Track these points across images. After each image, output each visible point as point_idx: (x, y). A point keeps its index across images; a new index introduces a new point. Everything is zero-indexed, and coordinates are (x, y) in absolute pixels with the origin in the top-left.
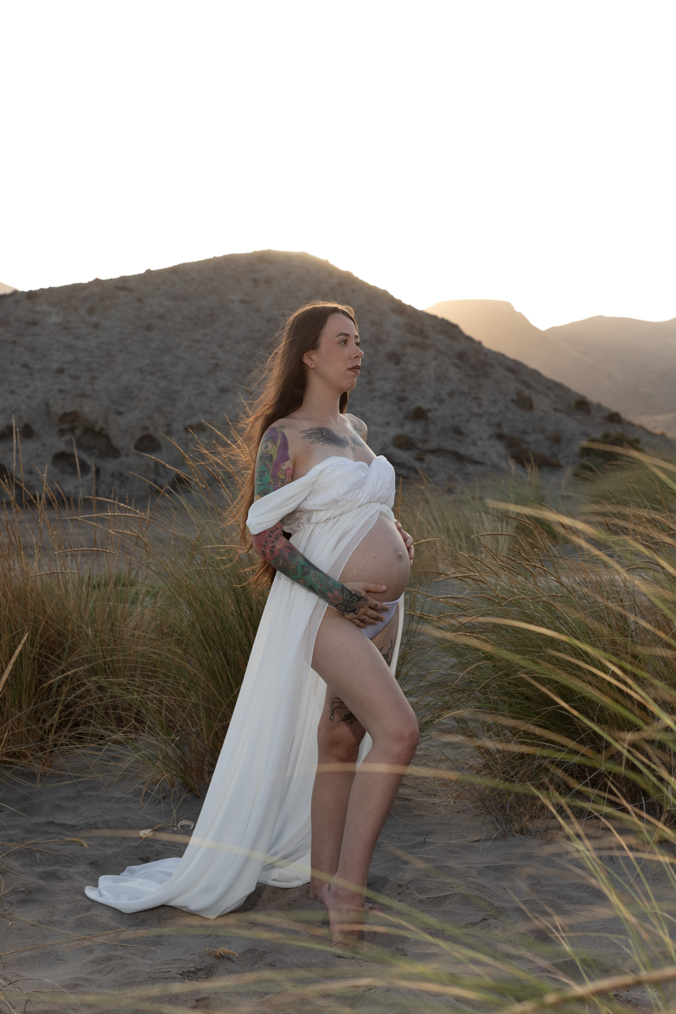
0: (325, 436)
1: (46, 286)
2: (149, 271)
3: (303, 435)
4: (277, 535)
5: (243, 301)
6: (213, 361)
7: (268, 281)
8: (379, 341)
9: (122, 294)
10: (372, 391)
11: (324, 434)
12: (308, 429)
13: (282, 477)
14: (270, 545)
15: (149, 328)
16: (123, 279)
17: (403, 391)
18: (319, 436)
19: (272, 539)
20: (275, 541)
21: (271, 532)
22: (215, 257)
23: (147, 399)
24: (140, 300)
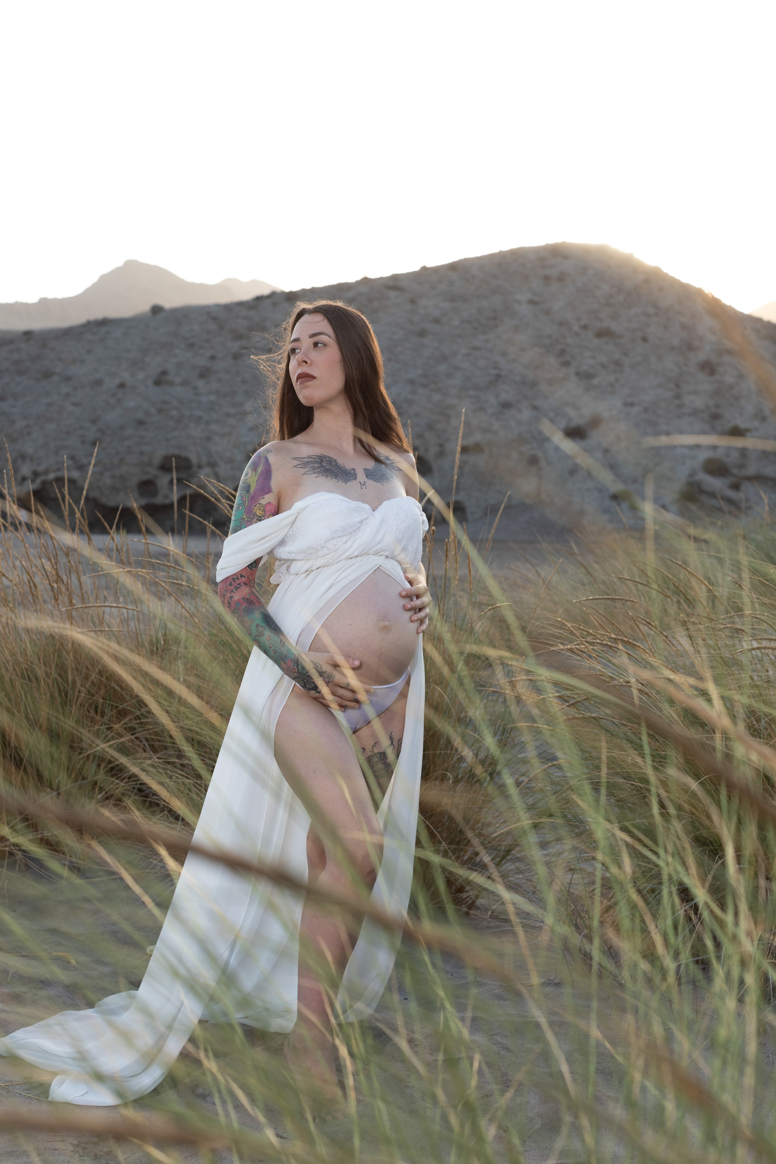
0: (324, 467)
1: (308, 287)
2: (424, 269)
3: (296, 462)
4: (239, 584)
5: (531, 302)
6: (494, 372)
7: (561, 278)
8: (691, 348)
9: (392, 294)
10: (680, 406)
11: (324, 464)
12: (306, 456)
13: (259, 513)
14: (229, 595)
15: (422, 333)
16: (395, 278)
17: (718, 407)
18: (316, 465)
19: (232, 587)
20: (234, 590)
21: (233, 579)
22: (500, 252)
23: (417, 415)
24: (413, 302)
